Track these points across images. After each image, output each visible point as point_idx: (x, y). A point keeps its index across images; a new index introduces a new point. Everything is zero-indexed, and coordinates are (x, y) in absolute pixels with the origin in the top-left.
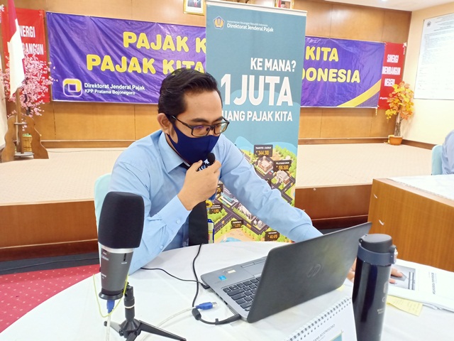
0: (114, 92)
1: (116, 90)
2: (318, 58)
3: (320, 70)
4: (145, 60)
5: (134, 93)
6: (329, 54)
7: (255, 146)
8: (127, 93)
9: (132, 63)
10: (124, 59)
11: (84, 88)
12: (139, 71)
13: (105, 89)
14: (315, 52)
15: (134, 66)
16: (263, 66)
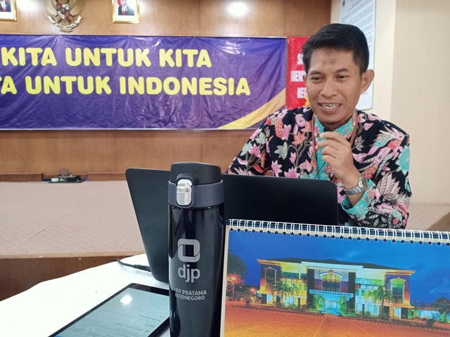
2: (179, 64)
3: (185, 80)
6: (196, 57)
14: (173, 56)
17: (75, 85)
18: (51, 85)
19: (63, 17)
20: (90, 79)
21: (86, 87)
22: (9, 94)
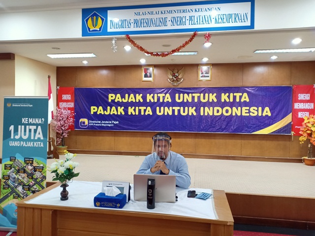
0: (103, 125)
1: (104, 124)
2: (232, 100)
3: (234, 108)
4: (119, 108)
5: (113, 125)
6: (241, 97)
7: (25, 158)
8: (110, 125)
9: (112, 110)
10: (109, 108)
11: (89, 123)
12: (116, 114)
13: (98, 123)
14: (229, 97)
15: (113, 111)
16: (28, 121)
17: (179, 111)
18: (168, 111)
19: (175, 79)
20: (186, 108)
21: (184, 112)
22: (149, 115)
